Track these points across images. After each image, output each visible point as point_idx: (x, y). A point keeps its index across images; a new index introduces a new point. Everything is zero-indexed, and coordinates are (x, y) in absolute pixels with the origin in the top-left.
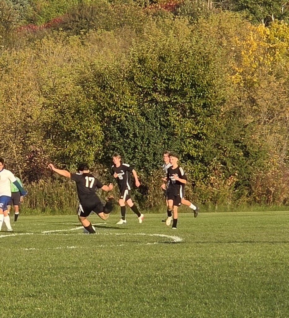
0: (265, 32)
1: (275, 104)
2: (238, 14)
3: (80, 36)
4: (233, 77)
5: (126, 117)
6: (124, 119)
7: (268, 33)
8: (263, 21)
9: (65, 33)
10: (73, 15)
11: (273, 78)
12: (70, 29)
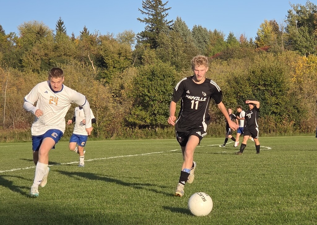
0: (306, 60)
1: (311, 90)
2: (294, 52)
3: (227, 61)
4: (292, 79)
5: (247, 96)
6: (246, 97)
7: (307, 60)
8: (305, 55)
9: (221, 60)
10: (225, 53)
11: (310, 79)
12: (223, 58)
